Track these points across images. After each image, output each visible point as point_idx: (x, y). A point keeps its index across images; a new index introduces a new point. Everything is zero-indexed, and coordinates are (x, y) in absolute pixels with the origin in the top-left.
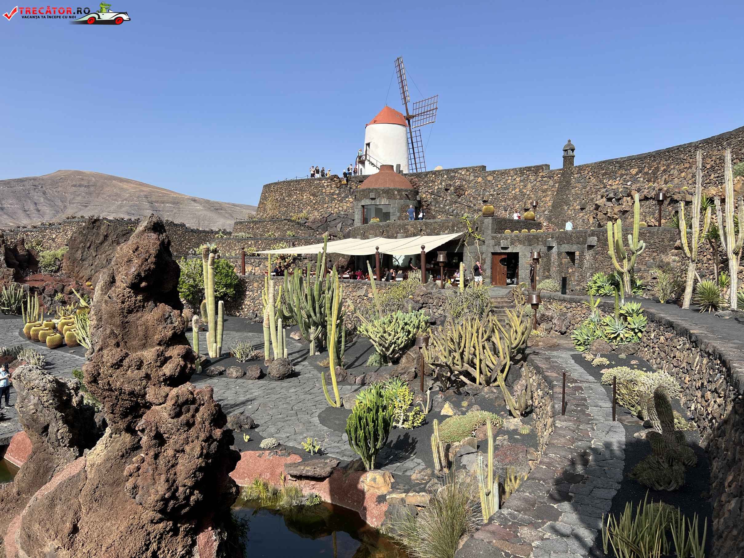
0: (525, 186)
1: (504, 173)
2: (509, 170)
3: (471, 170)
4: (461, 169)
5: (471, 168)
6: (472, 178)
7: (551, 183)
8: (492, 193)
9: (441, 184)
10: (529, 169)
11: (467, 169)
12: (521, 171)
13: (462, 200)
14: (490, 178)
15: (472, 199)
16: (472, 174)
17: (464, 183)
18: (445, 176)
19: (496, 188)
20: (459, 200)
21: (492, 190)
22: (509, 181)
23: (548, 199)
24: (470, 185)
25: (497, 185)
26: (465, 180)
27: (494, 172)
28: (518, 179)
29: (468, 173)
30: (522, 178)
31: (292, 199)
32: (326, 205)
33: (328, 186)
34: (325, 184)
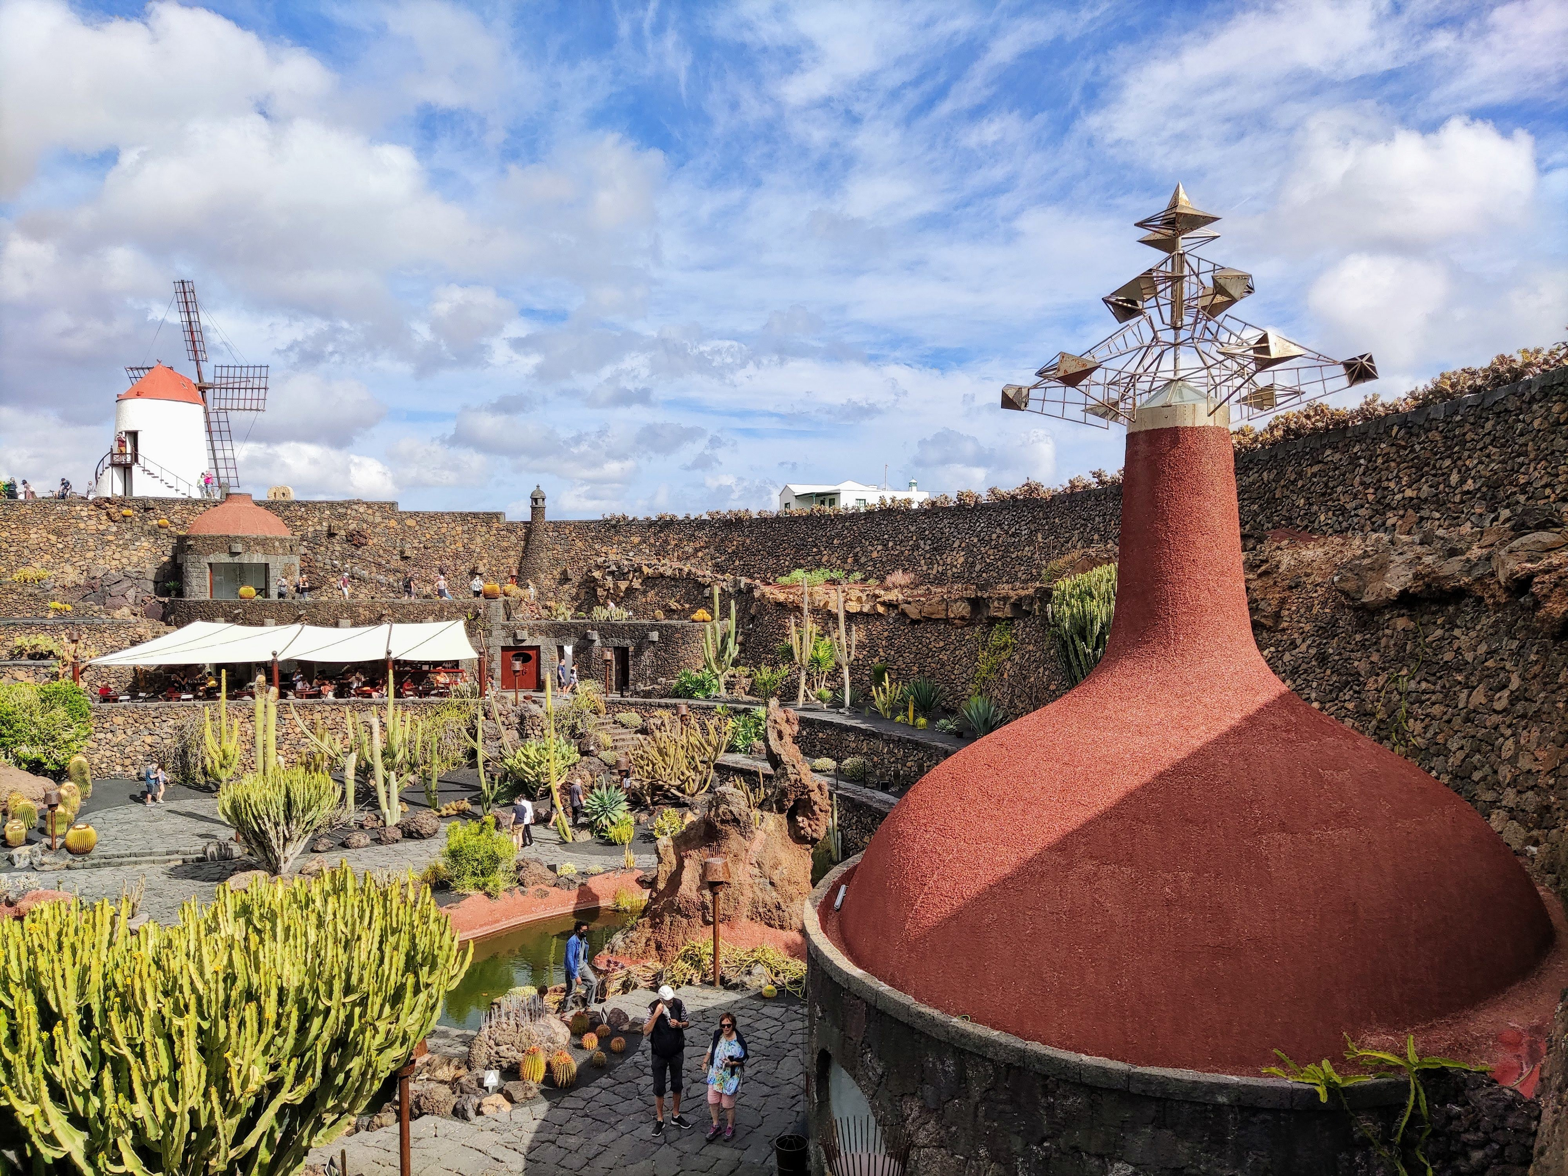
0: (471, 540)
1: (435, 517)
2: (442, 514)
3: (376, 507)
4: (357, 503)
5: (375, 503)
6: (378, 519)
7: (513, 538)
8: (416, 545)
9: (321, 524)
10: (475, 515)
11: (369, 505)
12: (463, 517)
13: (363, 553)
14: (411, 522)
15: (381, 552)
16: (377, 514)
17: (365, 526)
18: (328, 512)
19: (424, 539)
20: (359, 553)
21: (416, 541)
22: (444, 530)
23: (511, 561)
24: (377, 530)
25: (424, 535)
26: (366, 521)
27: (417, 514)
28: (459, 529)
29: (370, 511)
30: (466, 528)
32: (91, 554)
33: (90, 517)
34: (83, 513)
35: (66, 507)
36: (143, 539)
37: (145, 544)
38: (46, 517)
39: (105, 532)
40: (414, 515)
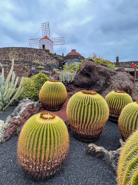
31: (27, 55)
32: (46, 60)
33: (45, 53)
34: (44, 52)
35: (40, 51)
37: (55, 60)
38: (37, 52)
39: (48, 56)
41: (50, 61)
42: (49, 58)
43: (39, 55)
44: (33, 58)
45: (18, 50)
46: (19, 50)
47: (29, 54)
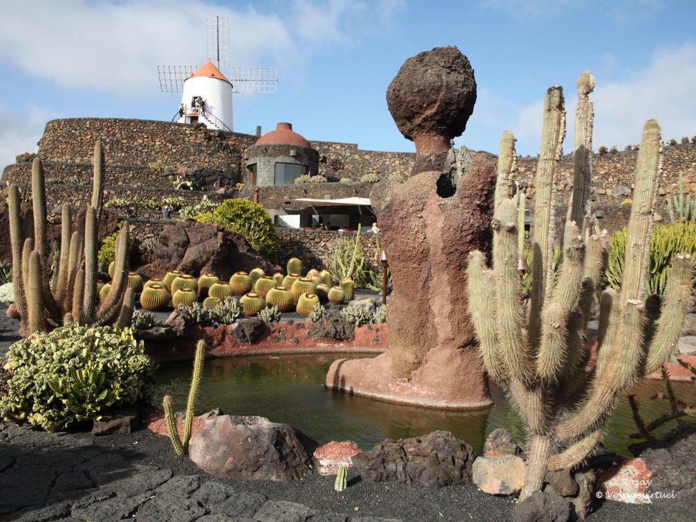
1: (382, 154)
2: (386, 153)
3: (346, 147)
4: (336, 143)
5: (346, 144)
6: (348, 154)
11: (342, 145)
12: (399, 156)
13: (339, 174)
14: (367, 157)
15: (350, 174)
16: (348, 150)
17: (340, 157)
18: (318, 148)
19: (375, 168)
22: (387, 163)
24: (347, 161)
25: (375, 165)
26: (340, 155)
27: (371, 152)
28: (397, 162)
29: (343, 149)
30: (401, 162)
31: (135, 143)
32: (192, 158)
33: (191, 134)
34: (187, 132)
35: (177, 127)
36: (221, 151)
37: (222, 155)
38: (165, 132)
39: (200, 145)
40: (368, 153)
41: (207, 160)
42: (203, 149)
43: (171, 143)
44: (153, 153)
45: (110, 129)
46: (111, 126)
47: (140, 141)
